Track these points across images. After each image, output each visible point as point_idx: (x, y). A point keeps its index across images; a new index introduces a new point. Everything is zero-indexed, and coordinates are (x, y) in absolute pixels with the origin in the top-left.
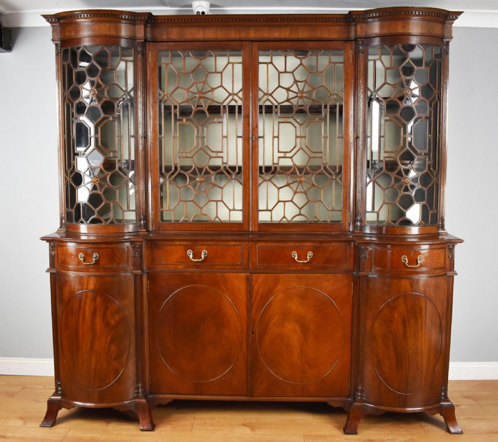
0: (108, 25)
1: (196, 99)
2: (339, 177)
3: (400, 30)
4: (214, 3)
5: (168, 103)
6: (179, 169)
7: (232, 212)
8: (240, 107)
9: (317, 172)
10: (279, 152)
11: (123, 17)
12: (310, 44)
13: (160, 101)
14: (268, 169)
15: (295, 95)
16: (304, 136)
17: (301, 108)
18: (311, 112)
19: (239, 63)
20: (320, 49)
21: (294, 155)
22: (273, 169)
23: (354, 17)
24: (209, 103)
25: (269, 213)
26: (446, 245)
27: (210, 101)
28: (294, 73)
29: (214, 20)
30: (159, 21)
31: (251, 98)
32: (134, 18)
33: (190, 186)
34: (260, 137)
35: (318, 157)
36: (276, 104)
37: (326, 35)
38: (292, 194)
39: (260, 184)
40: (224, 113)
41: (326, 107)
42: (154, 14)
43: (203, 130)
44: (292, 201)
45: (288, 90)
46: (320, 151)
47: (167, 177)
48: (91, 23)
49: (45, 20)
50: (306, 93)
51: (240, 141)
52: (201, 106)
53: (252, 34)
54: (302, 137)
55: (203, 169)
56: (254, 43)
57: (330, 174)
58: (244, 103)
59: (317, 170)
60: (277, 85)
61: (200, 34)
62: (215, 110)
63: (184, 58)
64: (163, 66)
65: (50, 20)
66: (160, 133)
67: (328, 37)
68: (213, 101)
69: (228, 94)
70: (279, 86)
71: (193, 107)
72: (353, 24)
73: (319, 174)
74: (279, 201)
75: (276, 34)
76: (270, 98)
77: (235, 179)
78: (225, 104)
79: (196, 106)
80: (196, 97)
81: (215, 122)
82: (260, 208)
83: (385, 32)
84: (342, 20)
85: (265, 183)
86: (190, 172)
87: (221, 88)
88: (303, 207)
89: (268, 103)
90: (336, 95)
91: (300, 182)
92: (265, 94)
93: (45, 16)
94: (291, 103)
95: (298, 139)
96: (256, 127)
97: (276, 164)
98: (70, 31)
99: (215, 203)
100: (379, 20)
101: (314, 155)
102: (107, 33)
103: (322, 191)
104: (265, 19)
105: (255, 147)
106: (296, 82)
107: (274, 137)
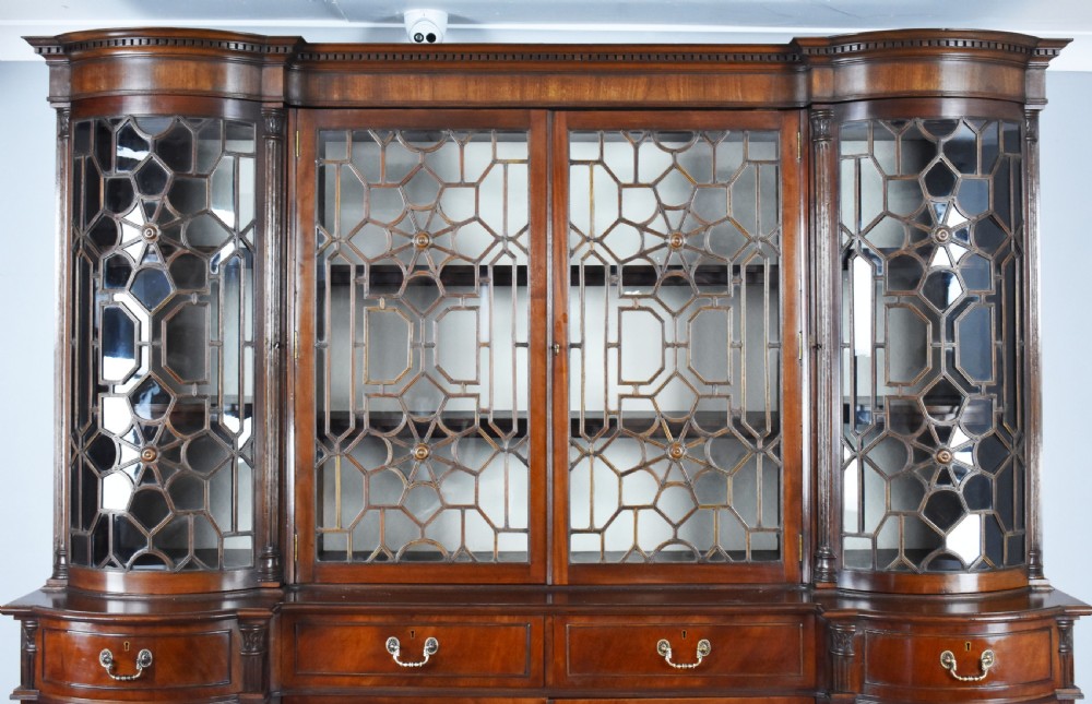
0: (192, 65)
1: (414, 249)
2: (774, 444)
3: (918, 85)
4: (458, 13)
5: (341, 260)
6: (366, 425)
7: (501, 535)
8: (522, 270)
9: (719, 433)
10: (621, 382)
11: (232, 46)
12: (697, 117)
13: (321, 255)
14: (593, 425)
15: (660, 241)
16: (683, 342)
17: (675, 273)
18: (699, 284)
19: (522, 162)
20: (721, 128)
21: (659, 390)
22: (606, 425)
23: (806, 52)
24: (444, 260)
25: (597, 537)
26: (1052, 622)
27: (448, 255)
28: (658, 187)
29: (458, 57)
30: (323, 57)
31: (549, 248)
32: (259, 50)
33: (395, 470)
34: (573, 346)
35: (719, 396)
36: (612, 262)
37: (735, 96)
38: (656, 488)
39: (574, 465)
40: (481, 285)
41: (737, 269)
42: (309, 40)
43: (429, 326)
44: (654, 507)
45: (643, 228)
46: (725, 380)
47: (337, 446)
48: (149, 61)
49: (32, 49)
50: (686, 235)
51: (523, 354)
52: (425, 268)
53: (554, 92)
54: (679, 346)
55: (427, 425)
56: (557, 113)
57: (750, 437)
58: (532, 261)
59: (717, 429)
60: (616, 218)
61: (424, 90)
62: (460, 277)
63: (384, 148)
64: (331, 169)
65: (45, 51)
66: (320, 334)
67: (741, 99)
68: (453, 254)
69: (492, 239)
70: (621, 220)
71: (404, 270)
72: (801, 68)
73: (723, 436)
74: (622, 508)
75: (612, 92)
76: (597, 247)
77: (509, 451)
78: (484, 262)
79: (411, 269)
80: (412, 244)
81: (458, 308)
82: (574, 525)
83: (881, 88)
84: (774, 58)
85: (586, 460)
86: (394, 433)
87: (476, 223)
88: (682, 522)
89: (593, 261)
90: (762, 240)
91: (676, 458)
92: (587, 239)
93: (32, 41)
94: (649, 259)
95: (669, 351)
96: (561, 322)
97: (614, 413)
98: (95, 80)
99: (458, 512)
100: (867, 61)
101: (708, 390)
102: (191, 86)
103: (730, 481)
104: (586, 57)
105: (560, 370)
106: (662, 208)
107: (608, 346)
